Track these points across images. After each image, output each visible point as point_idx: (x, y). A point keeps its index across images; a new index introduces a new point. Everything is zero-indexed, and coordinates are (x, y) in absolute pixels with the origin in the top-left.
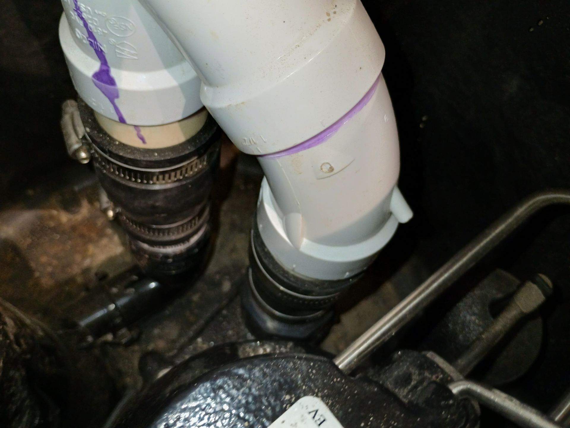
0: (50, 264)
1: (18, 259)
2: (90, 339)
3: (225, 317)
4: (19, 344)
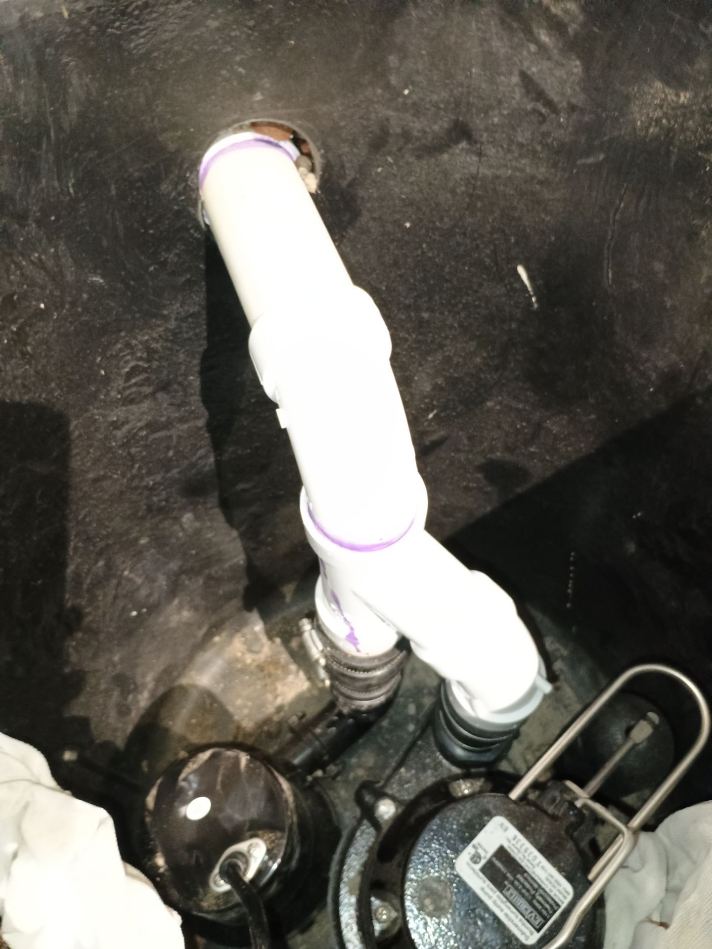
0: (246, 707)
1: (215, 706)
2: (309, 778)
3: (421, 747)
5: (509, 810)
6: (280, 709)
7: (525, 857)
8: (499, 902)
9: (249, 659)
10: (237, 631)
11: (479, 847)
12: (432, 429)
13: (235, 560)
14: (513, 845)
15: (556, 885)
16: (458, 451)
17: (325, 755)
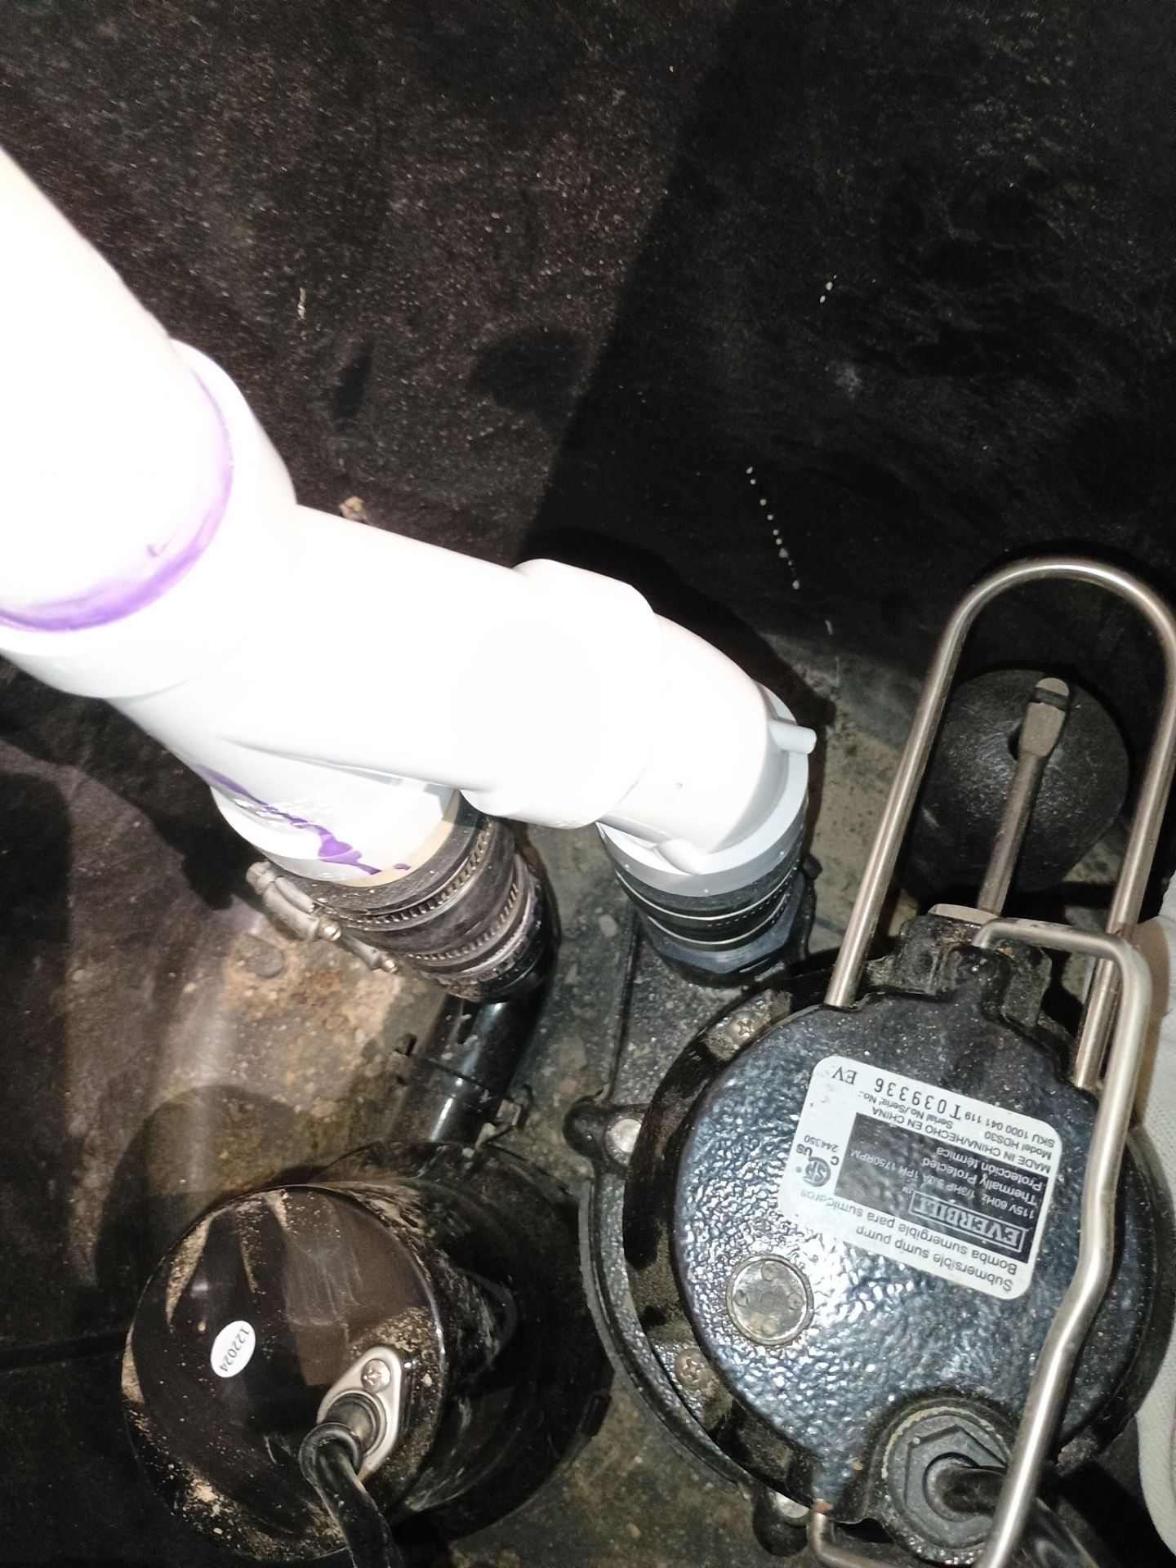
0: (306, 1080)
1: (250, 1107)
2: (468, 1152)
3: (645, 987)
4: (415, 1225)
5: (841, 1035)
6: (369, 1050)
7: (918, 1113)
8: (910, 1241)
9: (270, 991)
10: (222, 954)
11: (813, 1147)
12: (324, 341)
13: (120, 826)
14: (884, 1102)
15: (1015, 1139)
16: (408, 367)
17: (481, 1093)
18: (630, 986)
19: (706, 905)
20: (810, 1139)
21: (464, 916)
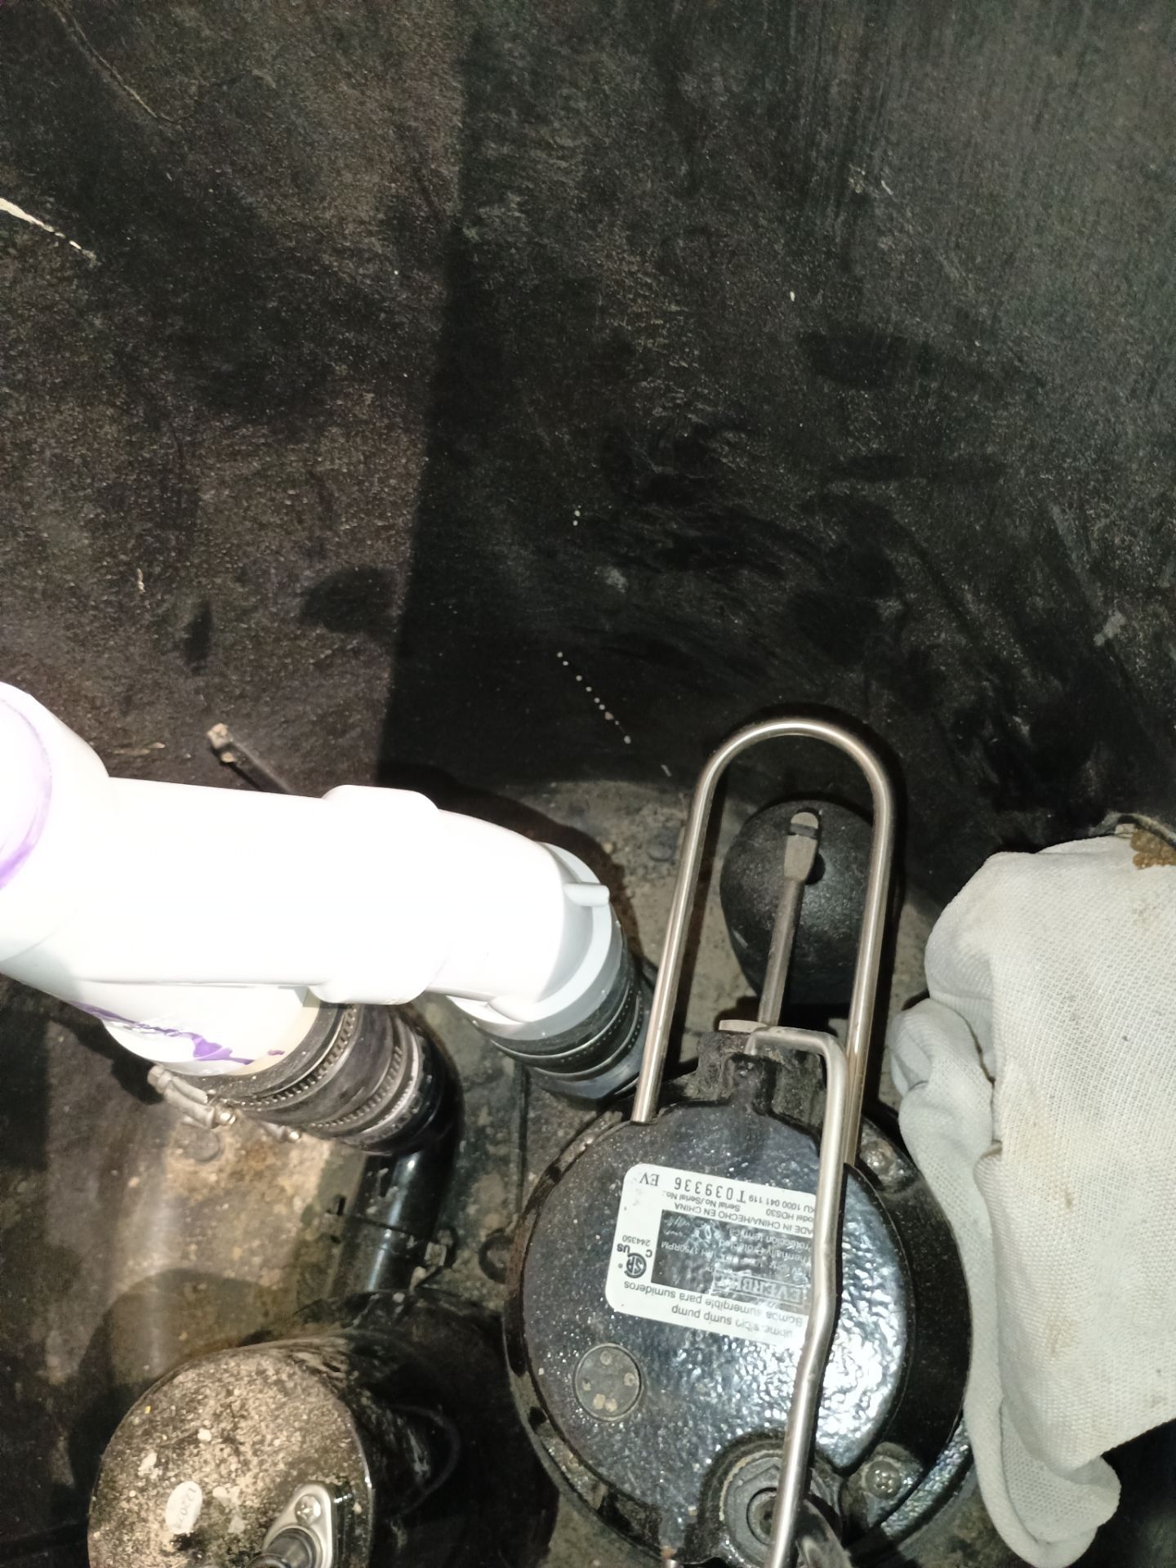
0: (253, 1252)
1: (202, 1286)
2: (399, 1297)
3: (538, 1119)
4: (336, 1370)
5: (644, 1145)
6: (308, 1214)
7: (712, 1203)
8: (715, 1312)
9: (210, 1174)
10: (161, 1146)
11: (630, 1244)
12: (166, 605)
14: (683, 1197)
15: (791, 1212)
16: (245, 614)
17: (406, 1240)
18: (524, 1120)
19: (551, 1045)
20: (627, 1238)
21: (346, 1085)
